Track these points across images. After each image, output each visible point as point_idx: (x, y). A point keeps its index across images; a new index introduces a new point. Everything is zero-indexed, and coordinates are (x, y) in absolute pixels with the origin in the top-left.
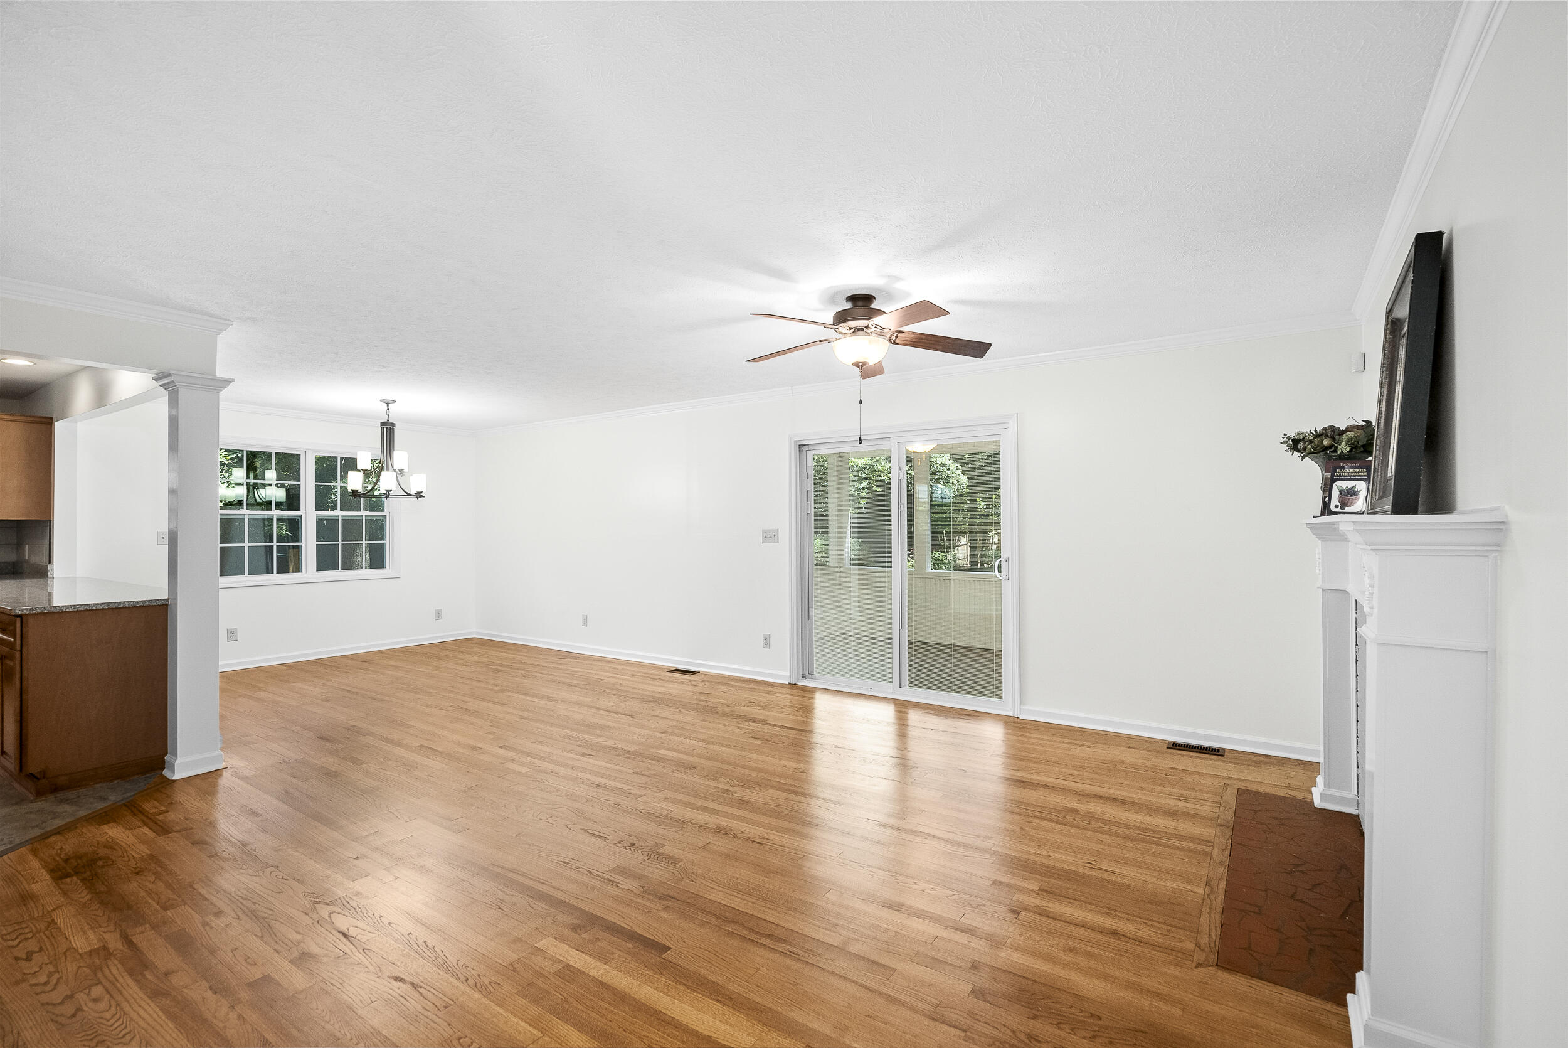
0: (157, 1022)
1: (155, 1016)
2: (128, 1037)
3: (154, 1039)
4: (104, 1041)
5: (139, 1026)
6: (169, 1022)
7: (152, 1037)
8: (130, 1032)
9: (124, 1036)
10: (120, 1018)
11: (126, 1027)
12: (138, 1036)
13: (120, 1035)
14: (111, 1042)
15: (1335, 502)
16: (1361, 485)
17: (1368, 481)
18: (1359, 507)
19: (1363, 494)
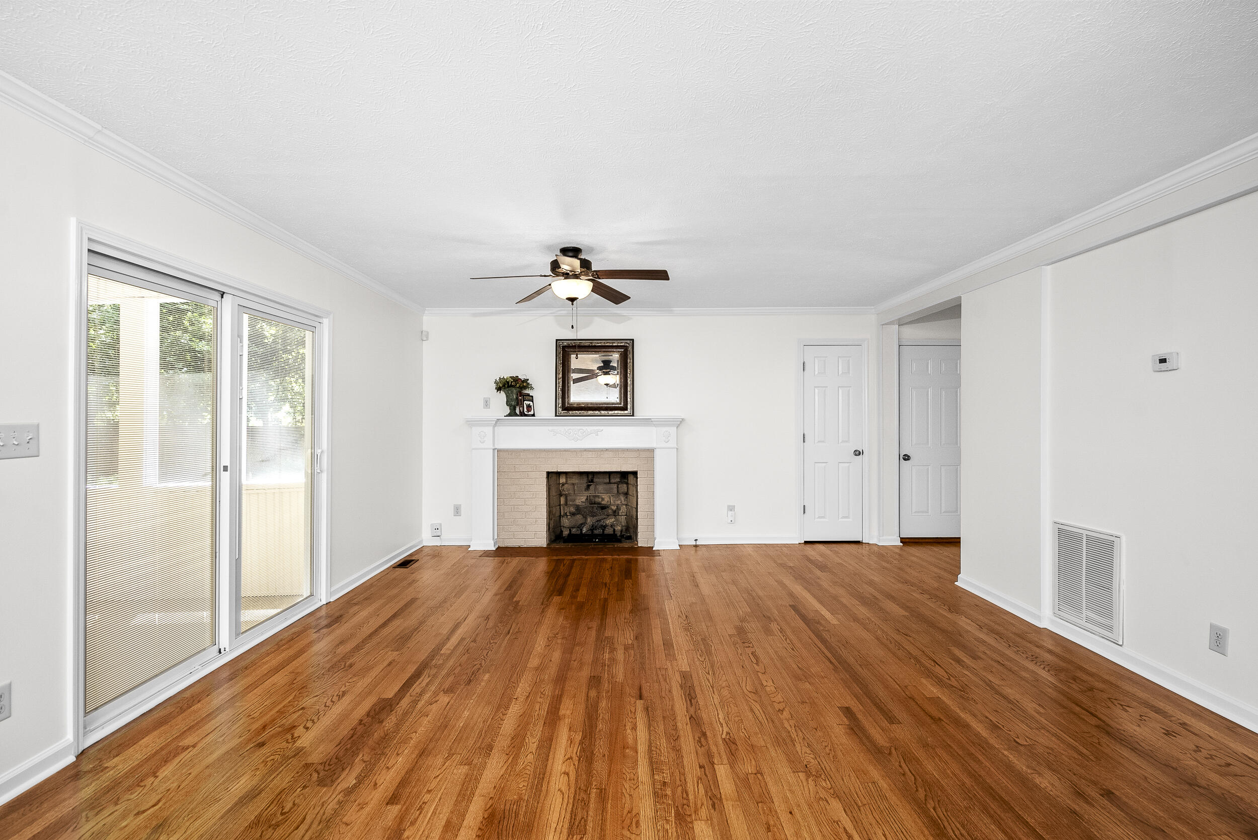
15: (525, 410)
16: (531, 403)
17: (533, 402)
18: (532, 413)
19: (532, 407)
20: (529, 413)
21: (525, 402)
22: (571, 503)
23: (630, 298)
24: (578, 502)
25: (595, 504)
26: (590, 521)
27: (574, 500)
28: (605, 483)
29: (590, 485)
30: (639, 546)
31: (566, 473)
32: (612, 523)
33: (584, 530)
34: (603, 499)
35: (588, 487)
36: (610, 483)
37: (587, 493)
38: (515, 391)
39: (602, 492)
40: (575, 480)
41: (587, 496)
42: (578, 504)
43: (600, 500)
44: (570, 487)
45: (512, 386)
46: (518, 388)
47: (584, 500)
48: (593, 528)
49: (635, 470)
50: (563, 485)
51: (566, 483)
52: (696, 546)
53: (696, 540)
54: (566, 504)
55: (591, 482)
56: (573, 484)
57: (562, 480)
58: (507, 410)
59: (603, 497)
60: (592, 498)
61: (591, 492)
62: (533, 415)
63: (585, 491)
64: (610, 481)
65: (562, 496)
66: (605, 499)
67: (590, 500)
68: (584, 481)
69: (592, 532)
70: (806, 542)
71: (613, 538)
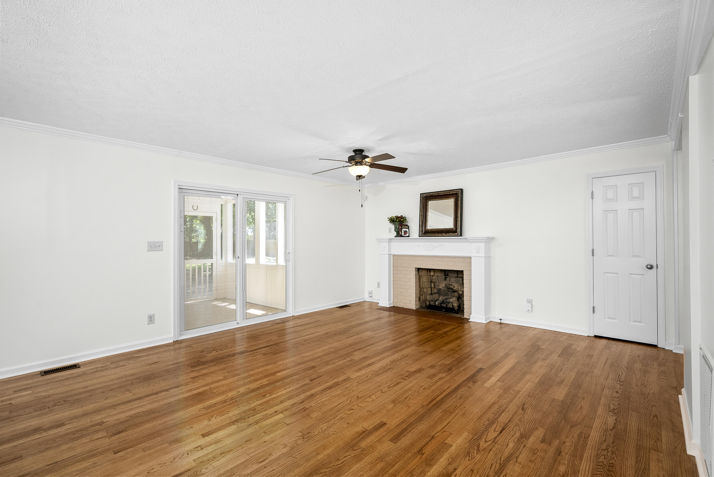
0: (587, 460)
1: (585, 463)
2: (600, 464)
3: (594, 455)
4: (608, 470)
5: (593, 465)
6: (584, 456)
7: (594, 457)
8: (598, 465)
9: (601, 466)
10: (596, 474)
11: (597, 468)
12: (597, 461)
13: (602, 467)
14: (606, 467)
15: (403, 233)
16: (407, 230)
17: (409, 229)
18: (408, 235)
19: (408, 232)
20: (406, 235)
21: (403, 229)
22: (437, 287)
23: (407, 169)
24: (441, 287)
25: (450, 289)
26: (441, 298)
27: (439, 286)
28: (455, 277)
29: (447, 277)
30: (465, 317)
31: (434, 270)
32: (453, 302)
33: (437, 303)
34: (454, 287)
35: (446, 278)
36: (457, 277)
37: (445, 282)
38: (397, 224)
39: (453, 282)
40: (438, 274)
41: (446, 284)
42: (441, 288)
43: (453, 287)
44: (436, 278)
45: (396, 221)
46: (398, 222)
47: (444, 286)
48: (443, 302)
49: (462, 270)
50: (432, 276)
51: (434, 275)
52: (501, 324)
53: (501, 320)
54: (435, 287)
55: (447, 276)
56: (438, 276)
57: (432, 273)
58: (395, 234)
59: (454, 285)
60: (448, 285)
61: (447, 282)
62: (409, 236)
63: (444, 281)
64: (457, 276)
65: (432, 282)
66: (455, 287)
67: (447, 286)
68: (442, 276)
69: (441, 305)
70: (596, 337)
71: (451, 310)
